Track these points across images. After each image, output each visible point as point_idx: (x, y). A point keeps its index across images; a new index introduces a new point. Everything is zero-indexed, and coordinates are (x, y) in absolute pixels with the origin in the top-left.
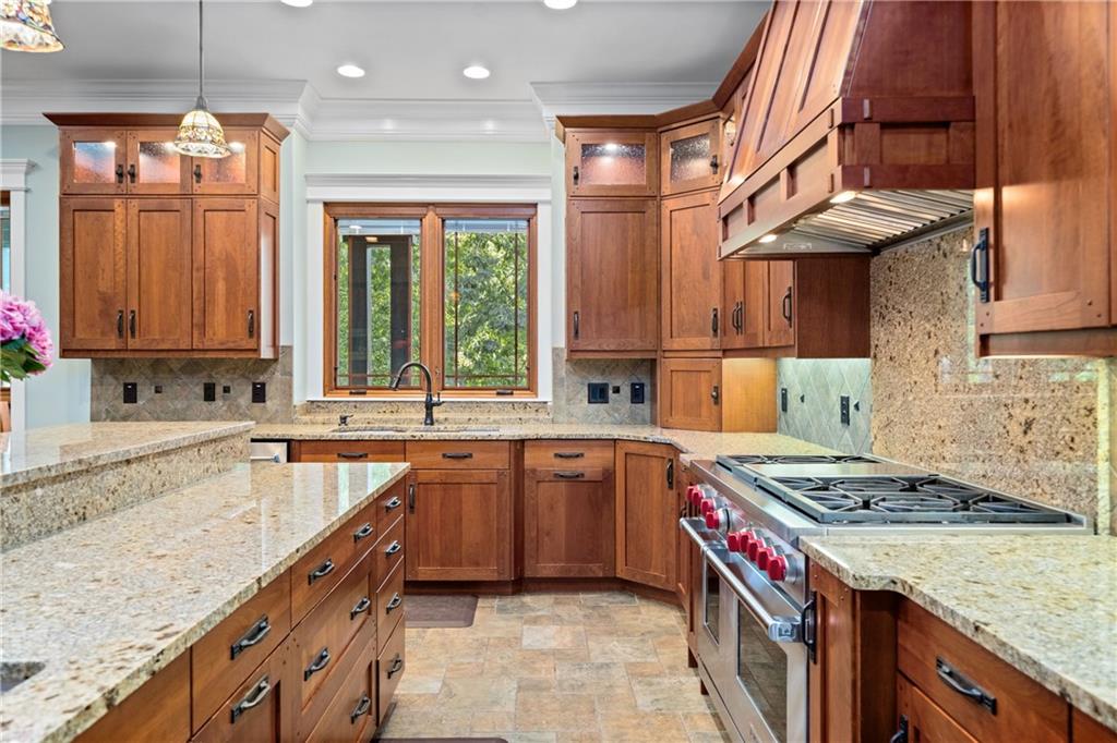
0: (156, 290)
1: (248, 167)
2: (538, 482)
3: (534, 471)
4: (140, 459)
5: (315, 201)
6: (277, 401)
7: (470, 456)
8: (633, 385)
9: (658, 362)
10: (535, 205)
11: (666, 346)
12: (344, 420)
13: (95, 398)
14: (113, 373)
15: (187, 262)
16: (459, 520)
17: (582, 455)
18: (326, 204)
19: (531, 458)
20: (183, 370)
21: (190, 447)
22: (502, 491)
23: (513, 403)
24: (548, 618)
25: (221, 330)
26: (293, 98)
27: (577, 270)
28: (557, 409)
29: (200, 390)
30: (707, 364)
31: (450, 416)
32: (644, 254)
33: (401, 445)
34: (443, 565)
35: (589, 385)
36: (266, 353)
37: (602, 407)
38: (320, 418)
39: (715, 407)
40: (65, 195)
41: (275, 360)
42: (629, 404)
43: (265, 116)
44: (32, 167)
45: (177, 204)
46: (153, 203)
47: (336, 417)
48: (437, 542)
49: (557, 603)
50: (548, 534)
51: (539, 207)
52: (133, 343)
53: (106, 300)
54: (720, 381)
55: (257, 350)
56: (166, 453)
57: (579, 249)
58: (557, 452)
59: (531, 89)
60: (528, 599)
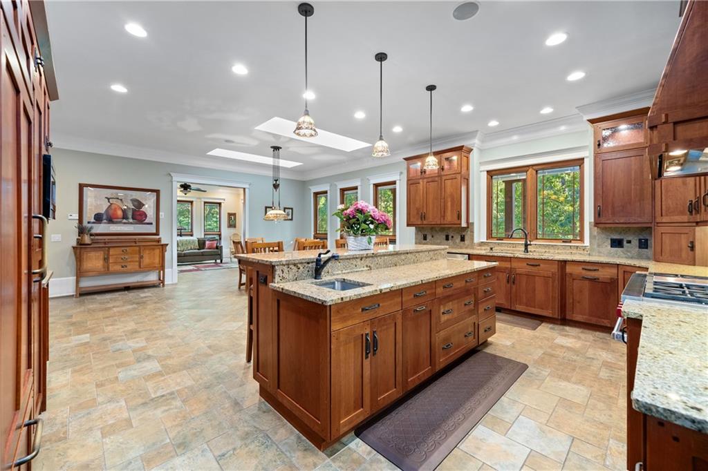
0: (431, 206)
1: (458, 164)
2: (573, 279)
3: (571, 274)
4: (411, 253)
5: (484, 171)
6: (469, 241)
7: (539, 265)
8: (640, 240)
9: (653, 229)
10: (583, 159)
11: (658, 220)
12: (491, 249)
13: (416, 239)
14: (420, 231)
15: (439, 197)
16: (534, 290)
17: (598, 270)
18: (488, 172)
19: (569, 269)
20: (439, 230)
21: (425, 251)
22: (554, 281)
23: (570, 246)
24: (573, 336)
25: (449, 217)
26: (474, 137)
27: (600, 187)
28: (592, 249)
29: (444, 237)
30: (686, 230)
31: (537, 250)
32: (643, 175)
33: (509, 259)
34: (527, 306)
35: (611, 240)
36: (464, 224)
37: (619, 250)
38: (483, 248)
39: (691, 253)
40: (408, 180)
41: (468, 227)
42: (637, 249)
43: (463, 146)
44: (401, 173)
45: (437, 179)
46: (430, 180)
47: (489, 248)
48: (524, 298)
49: (582, 332)
50: (579, 302)
51: (585, 160)
52: (425, 222)
53: (418, 210)
54: (694, 238)
55: (460, 224)
56: (419, 252)
57: (601, 177)
58: (584, 267)
59: (577, 110)
60: (567, 328)
